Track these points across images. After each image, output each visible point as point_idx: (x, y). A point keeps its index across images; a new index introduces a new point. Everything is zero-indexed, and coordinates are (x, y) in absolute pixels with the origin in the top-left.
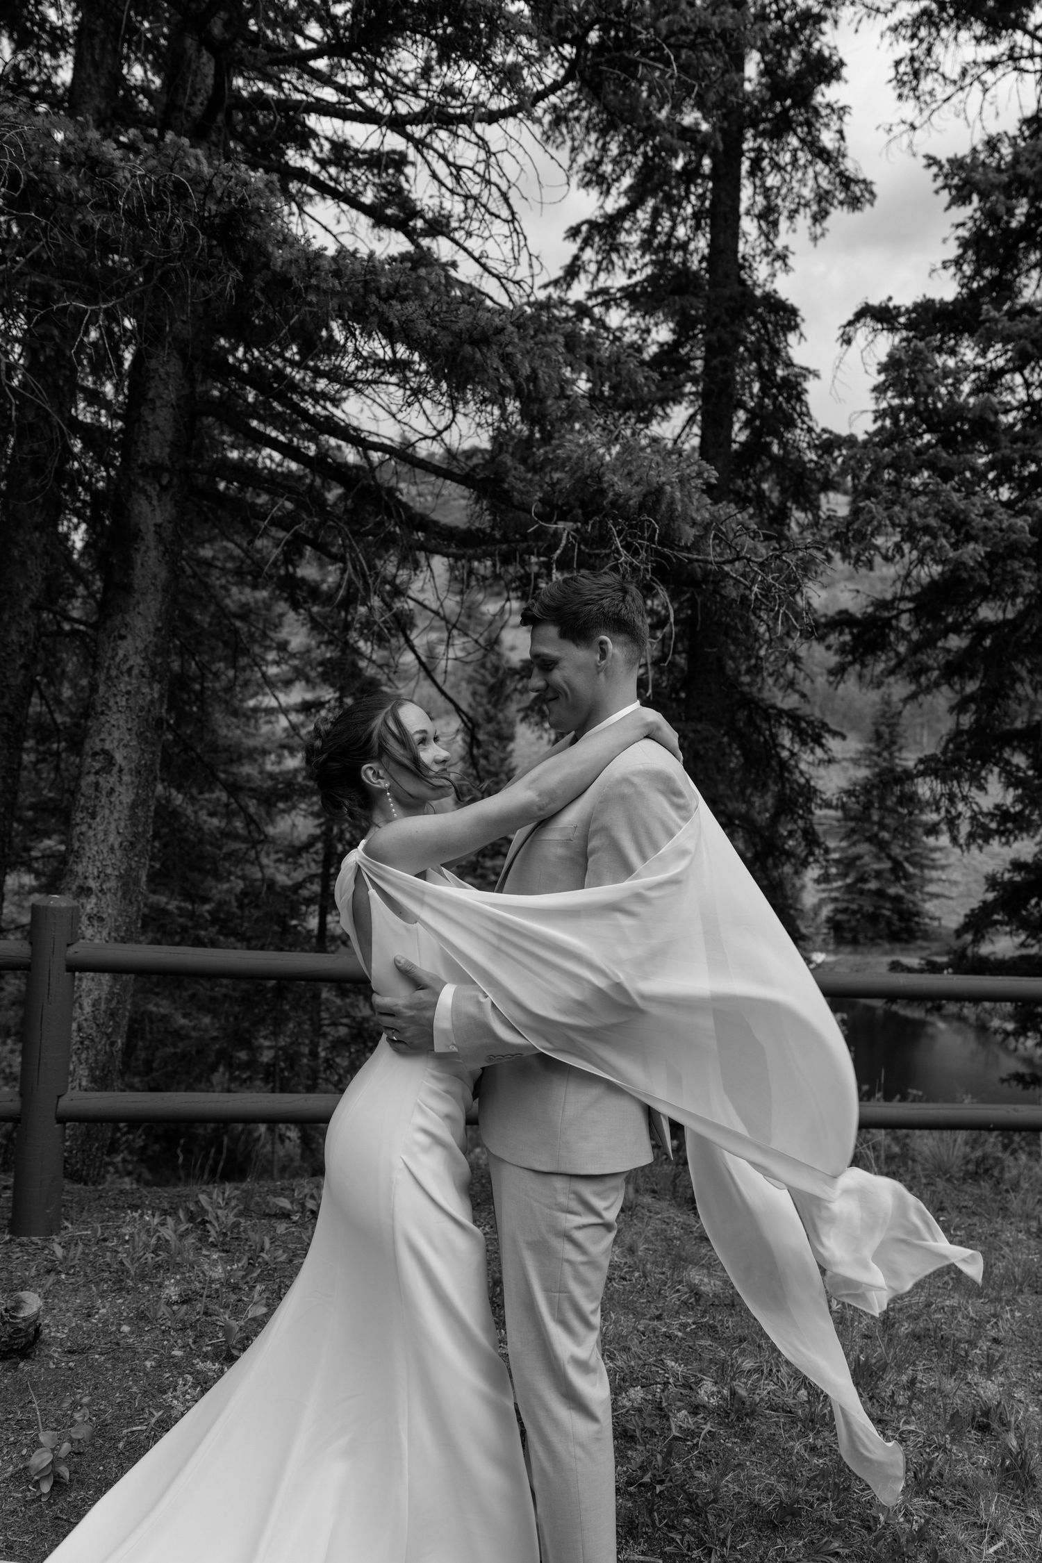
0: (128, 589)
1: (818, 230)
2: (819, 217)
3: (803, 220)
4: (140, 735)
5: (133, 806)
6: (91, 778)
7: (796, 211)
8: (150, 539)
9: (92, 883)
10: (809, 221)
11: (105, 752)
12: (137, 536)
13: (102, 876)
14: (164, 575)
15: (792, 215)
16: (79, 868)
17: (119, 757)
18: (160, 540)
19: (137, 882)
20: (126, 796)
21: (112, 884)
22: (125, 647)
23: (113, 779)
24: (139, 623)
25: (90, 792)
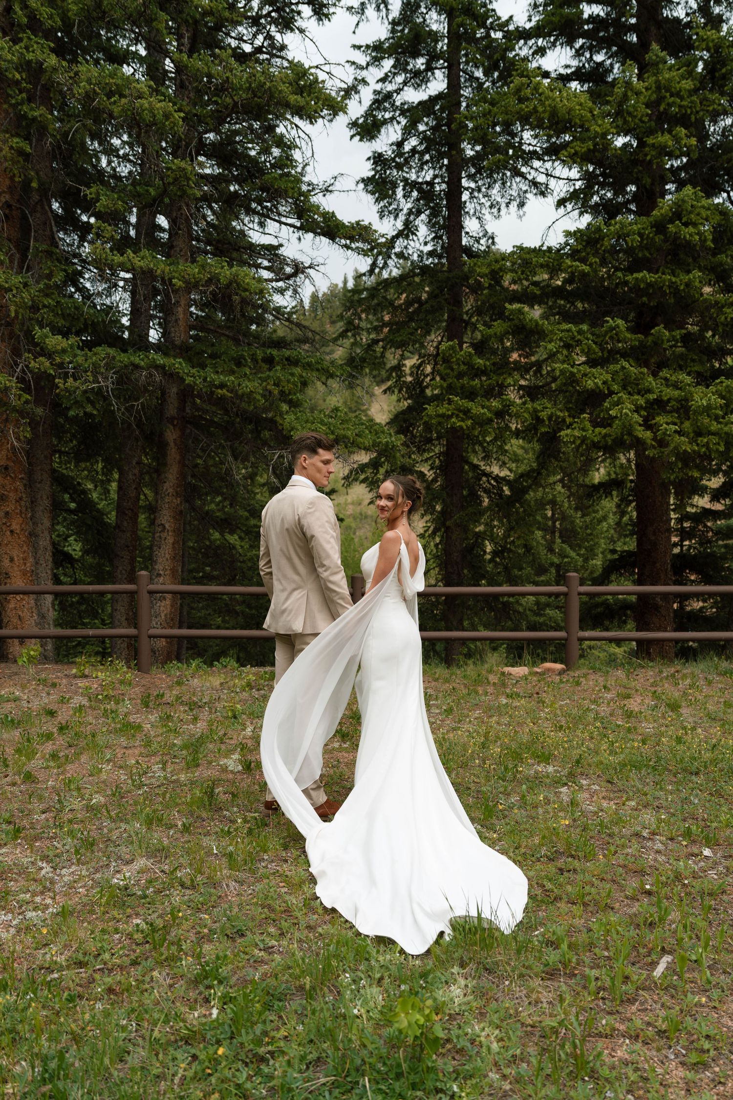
0: (165, 464)
1: (521, 213)
2: (521, 205)
3: (514, 206)
4: (174, 517)
5: (173, 544)
6: (158, 534)
7: (509, 203)
8: (172, 444)
9: (161, 572)
10: (516, 208)
11: (162, 524)
12: (167, 444)
13: (165, 570)
14: (178, 457)
15: (507, 206)
16: (156, 567)
17: (167, 526)
18: (176, 444)
19: (177, 571)
20: (170, 540)
21: (168, 572)
22: (166, 486)
23: (166, 534)
24: (170, 476)
25: (158, 539)
